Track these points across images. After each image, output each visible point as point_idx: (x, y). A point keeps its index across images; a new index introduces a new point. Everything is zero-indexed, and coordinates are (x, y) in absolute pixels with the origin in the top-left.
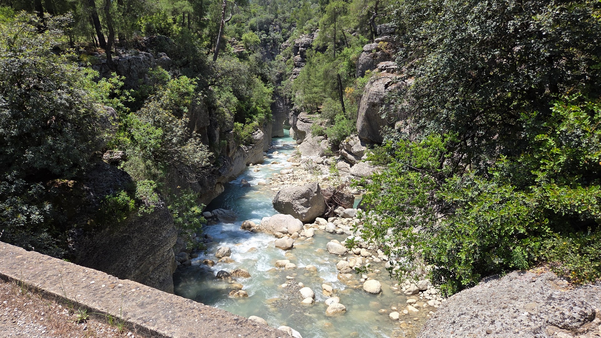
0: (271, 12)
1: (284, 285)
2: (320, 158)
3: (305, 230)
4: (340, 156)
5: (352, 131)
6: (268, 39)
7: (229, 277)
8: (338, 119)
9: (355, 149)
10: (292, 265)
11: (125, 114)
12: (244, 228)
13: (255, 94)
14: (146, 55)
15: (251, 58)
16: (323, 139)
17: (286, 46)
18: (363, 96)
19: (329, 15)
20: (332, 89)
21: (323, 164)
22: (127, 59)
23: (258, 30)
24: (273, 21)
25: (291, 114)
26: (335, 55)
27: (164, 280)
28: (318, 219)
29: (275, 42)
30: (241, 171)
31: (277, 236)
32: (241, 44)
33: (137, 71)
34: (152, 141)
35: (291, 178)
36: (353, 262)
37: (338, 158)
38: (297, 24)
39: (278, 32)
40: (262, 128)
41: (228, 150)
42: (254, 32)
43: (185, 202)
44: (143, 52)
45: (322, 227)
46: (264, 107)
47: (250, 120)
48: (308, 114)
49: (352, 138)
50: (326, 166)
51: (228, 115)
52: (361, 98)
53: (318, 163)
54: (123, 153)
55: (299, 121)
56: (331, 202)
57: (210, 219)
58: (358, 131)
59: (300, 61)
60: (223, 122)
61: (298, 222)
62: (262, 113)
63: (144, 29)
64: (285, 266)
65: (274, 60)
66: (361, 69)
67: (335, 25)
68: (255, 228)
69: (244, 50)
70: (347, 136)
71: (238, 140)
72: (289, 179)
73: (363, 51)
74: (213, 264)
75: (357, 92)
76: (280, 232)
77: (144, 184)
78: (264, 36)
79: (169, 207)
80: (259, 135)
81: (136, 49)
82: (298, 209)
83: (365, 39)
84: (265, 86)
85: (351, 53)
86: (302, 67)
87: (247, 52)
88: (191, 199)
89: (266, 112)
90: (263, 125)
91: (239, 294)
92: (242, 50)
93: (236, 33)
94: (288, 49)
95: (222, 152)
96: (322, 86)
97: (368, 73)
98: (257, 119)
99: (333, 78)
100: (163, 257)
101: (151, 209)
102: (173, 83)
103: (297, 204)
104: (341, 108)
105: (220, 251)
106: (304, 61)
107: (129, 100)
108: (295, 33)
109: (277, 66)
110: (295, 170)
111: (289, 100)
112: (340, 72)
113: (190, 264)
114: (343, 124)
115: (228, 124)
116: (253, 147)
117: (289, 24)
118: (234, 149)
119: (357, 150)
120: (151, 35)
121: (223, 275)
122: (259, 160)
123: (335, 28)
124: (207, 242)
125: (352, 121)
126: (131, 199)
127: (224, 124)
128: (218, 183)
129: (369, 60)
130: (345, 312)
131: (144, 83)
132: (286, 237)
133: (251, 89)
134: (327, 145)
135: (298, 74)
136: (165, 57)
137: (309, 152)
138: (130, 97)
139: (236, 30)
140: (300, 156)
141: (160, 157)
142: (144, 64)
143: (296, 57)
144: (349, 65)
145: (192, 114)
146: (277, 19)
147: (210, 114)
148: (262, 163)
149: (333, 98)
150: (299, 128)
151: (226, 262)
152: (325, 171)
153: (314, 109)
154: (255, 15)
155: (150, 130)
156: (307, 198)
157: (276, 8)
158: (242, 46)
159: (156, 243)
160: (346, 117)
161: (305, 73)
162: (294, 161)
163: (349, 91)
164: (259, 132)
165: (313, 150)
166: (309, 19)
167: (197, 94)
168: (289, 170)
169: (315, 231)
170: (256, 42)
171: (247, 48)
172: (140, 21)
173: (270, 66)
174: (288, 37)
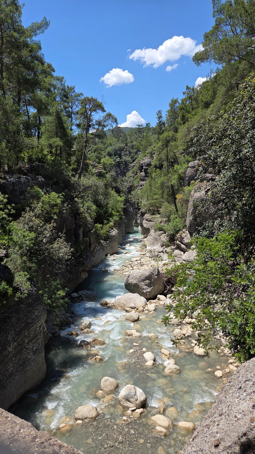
0: (123, 142)
1: (131, 351)
2: (160, 248)
3: (149, 305)
4: (176, 246)
5: (184, 227)
6: (121, 161)
7: (89, 345)
8: (173, 218)
9: (186, 241)
10: (138, 334)
11: (8, 223)
12: (102, 304)
13: (111, 202)
14: (26, 178)
15: (108, 176)
16: (163, 233)
17: (134, 166)
18: (190, 200)
19: (163, 142)
20: (168, 196)
21: (163, 253)
22: (12, 182)
23: (113, 155)
24: (124, 148)
25: (139, 215)
26: (168, 171)
27: (36, 350)
28: (159, 296)
29: (126, 164)
30: (101, 261)
31: (127, 311)
32: (100, 166)
33: (19, 190)
34: (27, 242)
35: (139, 264)
36: (185, 330)
37: (174, 247)
38: (141, 150)
39: (128, 156)
40: (117, 227)
41: (90, 245)
42: (110, 157)
43: (53, 287)
44: (24, 177)
45: (162, 303)
46: (118, 211)
47: (107, 222)
48: (151, 215)
49: (184, 232)
50: (166, 254)
51: (89, 219)
52: (188, 202)
53: (159, 252)
54: (6, 252)
55: (144, 220)
56: (168, 282)
57: (77, 299)
58: (187, 227)
59: (144, 176)
60: (85, 224)
61: (143, 299)
62: (116, 216)
63: (26, 159)
64: (132, 335)
65: (126, 176)
66: (187, 181)
67: (167, 149)
68: (110, 305)
69: (103, 170)
70: (180, 231)
71: (98, 236)
72: (137, 265)
73: (189, 167)
74: (77, 335)
75: (185, 197)
76: (129, 307)
77: (20, 275)
78: (118, 160)
79: (40, 292)
80: (114, 232)
81: (20, 174)
82: (143, 289)
83: (189, 158)
84: (118, 196)
85: (180, 169)
86: (146, 180)
87: (105, 172)
88: (58, 284)
89: (120, 215)
90: (117, 225)
91: (96, 359)
92: (101, 170)
93: (97, 158)
94: (135, 168)
95: (85, 247)
96: (160, 194)
97: (193, 183)
98: (112, 220)
99: (168, 187)
100: (36, 331)
101: (25, 295)
102: (45, 198)
103: (142, 285)
104: (175, 210)
105: (83, 324)
106: (147, 176)
107: (11, 212)
108: (140, 156)
109: (127, 181)
110: (142, 258)
111: (138, 205)
112: (172, 183)
113: (59, 336)
114: (177, 222)
115: (90, 225)
116: (110, 242)
117: (136, 150)
118: (95, 244)
119: (187, 241)
120: (31, 164)
121: (84, 344)
122: (115, 251)
123: (167, 151)
124: (73, 318)
125: (183, 219)
126: (9, 287)
127: (87, 226)
128: (83, 270)
129: (193, 173)
130: (179, 372)
131: (24, 199)
132: (134, 311)
133: (108, 198)
134: (166, 238)
135: (143, 186)
136: (41, 179)
137: (153, 244)
138: (12, 210)
139: (96, 156)
140: (146, 247)
141: (34, 254)
142: (24, 185)
143: (141, 173)
144: (179, 177)
145: (61, 219)
146: (127, 147)
147: (75, 219)
148: (117, 253)
149: (169, 202)
150: (145, 225)
151: (88, 332)
152: (165, 258)
153: (155, 211)
154: (111, 145)
155: (25, 234)
156: (149, 280)
157: (126, 139)
158: (101, 168)
159: (30, 321)
160: (178, 216)
161: (148, 185)
162: (141, 251)
163: (179, 197)
164: (114, 230)
165: (156, 242)
166: (150, 146)
167: (63, 205)
168: (137, 258)
169: (156, 305)
170: (111, 164)
171: (105, 169)
172: (24, 154)
173: (122, 181)
174: (135, 159)
